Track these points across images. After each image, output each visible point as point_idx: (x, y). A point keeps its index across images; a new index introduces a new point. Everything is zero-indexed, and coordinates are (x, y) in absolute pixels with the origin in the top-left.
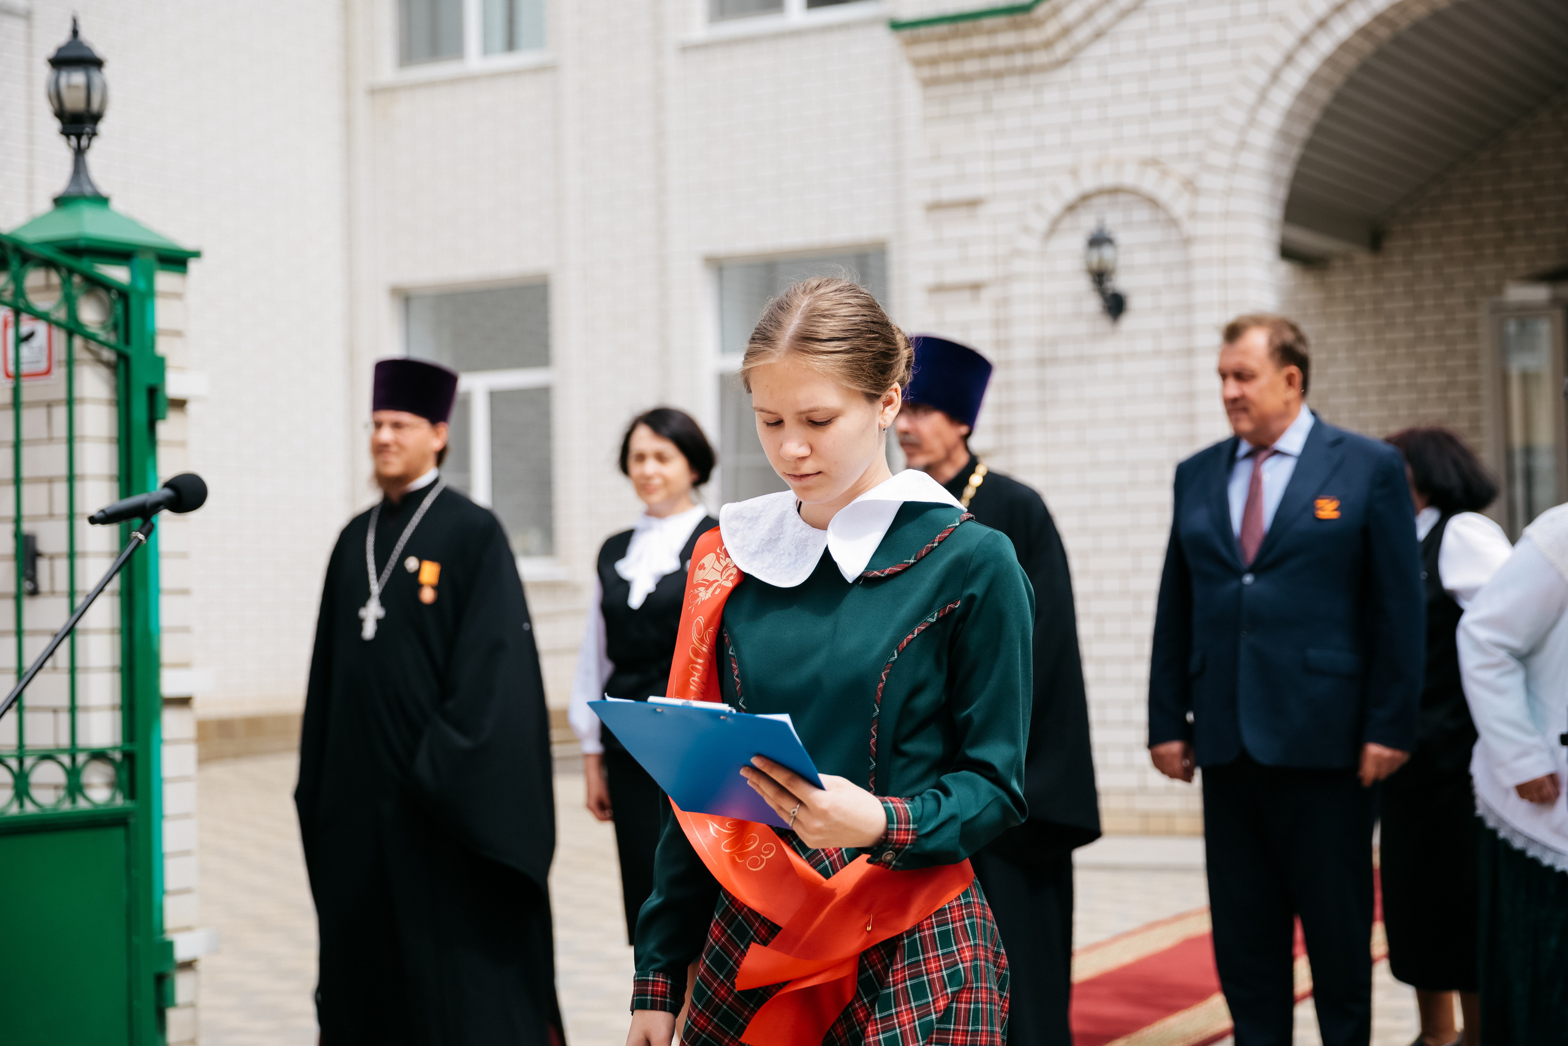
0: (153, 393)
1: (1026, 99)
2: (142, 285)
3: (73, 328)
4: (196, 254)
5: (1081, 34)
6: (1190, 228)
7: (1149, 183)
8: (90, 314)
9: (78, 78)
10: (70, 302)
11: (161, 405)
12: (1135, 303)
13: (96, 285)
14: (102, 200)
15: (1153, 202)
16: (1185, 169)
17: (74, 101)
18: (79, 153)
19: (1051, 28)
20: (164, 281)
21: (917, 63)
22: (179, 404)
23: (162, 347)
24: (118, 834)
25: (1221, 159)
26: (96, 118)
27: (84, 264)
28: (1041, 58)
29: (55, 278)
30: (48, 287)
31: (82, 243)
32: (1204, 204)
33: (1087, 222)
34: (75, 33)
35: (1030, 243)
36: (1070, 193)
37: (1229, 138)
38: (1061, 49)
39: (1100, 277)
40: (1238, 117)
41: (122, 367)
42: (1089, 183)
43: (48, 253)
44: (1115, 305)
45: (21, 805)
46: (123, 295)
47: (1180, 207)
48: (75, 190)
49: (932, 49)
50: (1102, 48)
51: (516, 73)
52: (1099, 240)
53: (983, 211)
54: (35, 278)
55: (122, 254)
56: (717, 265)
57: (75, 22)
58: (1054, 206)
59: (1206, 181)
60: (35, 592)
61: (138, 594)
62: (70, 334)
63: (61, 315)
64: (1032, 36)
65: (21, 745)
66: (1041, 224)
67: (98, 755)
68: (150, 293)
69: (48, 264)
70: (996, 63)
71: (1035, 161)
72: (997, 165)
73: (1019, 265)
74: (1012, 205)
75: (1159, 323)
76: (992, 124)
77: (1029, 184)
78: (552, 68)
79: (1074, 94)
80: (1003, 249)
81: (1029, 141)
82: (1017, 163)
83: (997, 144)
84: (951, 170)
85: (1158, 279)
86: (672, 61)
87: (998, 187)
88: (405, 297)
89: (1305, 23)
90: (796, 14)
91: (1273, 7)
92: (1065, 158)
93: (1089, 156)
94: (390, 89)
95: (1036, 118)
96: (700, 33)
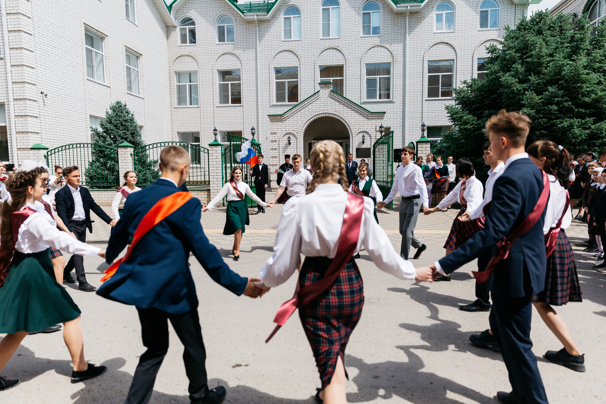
1: (281, 123)
5: (286, 118)
6: (297, 137)
7: (293, 132)
12: (291, 143)
15: (294, 134)
16: (297, 131)
17: (253, 132)
18: (253, 136)
19: (284, 117)
21: (270, 119)
25: (300, 131)
32: (298, 135)
33: (288, 136)
34: (253, 127)
35: (281, 137)
36: (286, 133)
37: (301, 129)
38: (284, 119)
39: (289, 141)
40: (302, 127)
44: (290, 144)
47: (296, 135)
49: (272, 118)
50: (289, 119)
51: (192, 108)
52: (289, 138)
53: (277, 134)
58: (284, 134)
59: (299, 133)
64: (282, 118)
66: (283, 136)
70: (278, 120)
71: (282, 130)
72: (278, 130)
73: (280, 139)
74: (280, 134)
75: (294, 145)
76: (277, 126)
77: (281, 132)
78: (200, 107)
79: (286, 123)
80: (279, 138)
81: (281, 128)
82: (280, 130)
83: (278, 128)
84: (273, 130)
85: (294, 141)
86: (215, 108)
87: (278, 132)
88: (178, 133)
89: (308, 119)
90: (230, 104)
91: (305, 117)
92: (285, 129)
93: (287, 129)
94: (177, 108)
95: (282, 126)
96: (218, 105)
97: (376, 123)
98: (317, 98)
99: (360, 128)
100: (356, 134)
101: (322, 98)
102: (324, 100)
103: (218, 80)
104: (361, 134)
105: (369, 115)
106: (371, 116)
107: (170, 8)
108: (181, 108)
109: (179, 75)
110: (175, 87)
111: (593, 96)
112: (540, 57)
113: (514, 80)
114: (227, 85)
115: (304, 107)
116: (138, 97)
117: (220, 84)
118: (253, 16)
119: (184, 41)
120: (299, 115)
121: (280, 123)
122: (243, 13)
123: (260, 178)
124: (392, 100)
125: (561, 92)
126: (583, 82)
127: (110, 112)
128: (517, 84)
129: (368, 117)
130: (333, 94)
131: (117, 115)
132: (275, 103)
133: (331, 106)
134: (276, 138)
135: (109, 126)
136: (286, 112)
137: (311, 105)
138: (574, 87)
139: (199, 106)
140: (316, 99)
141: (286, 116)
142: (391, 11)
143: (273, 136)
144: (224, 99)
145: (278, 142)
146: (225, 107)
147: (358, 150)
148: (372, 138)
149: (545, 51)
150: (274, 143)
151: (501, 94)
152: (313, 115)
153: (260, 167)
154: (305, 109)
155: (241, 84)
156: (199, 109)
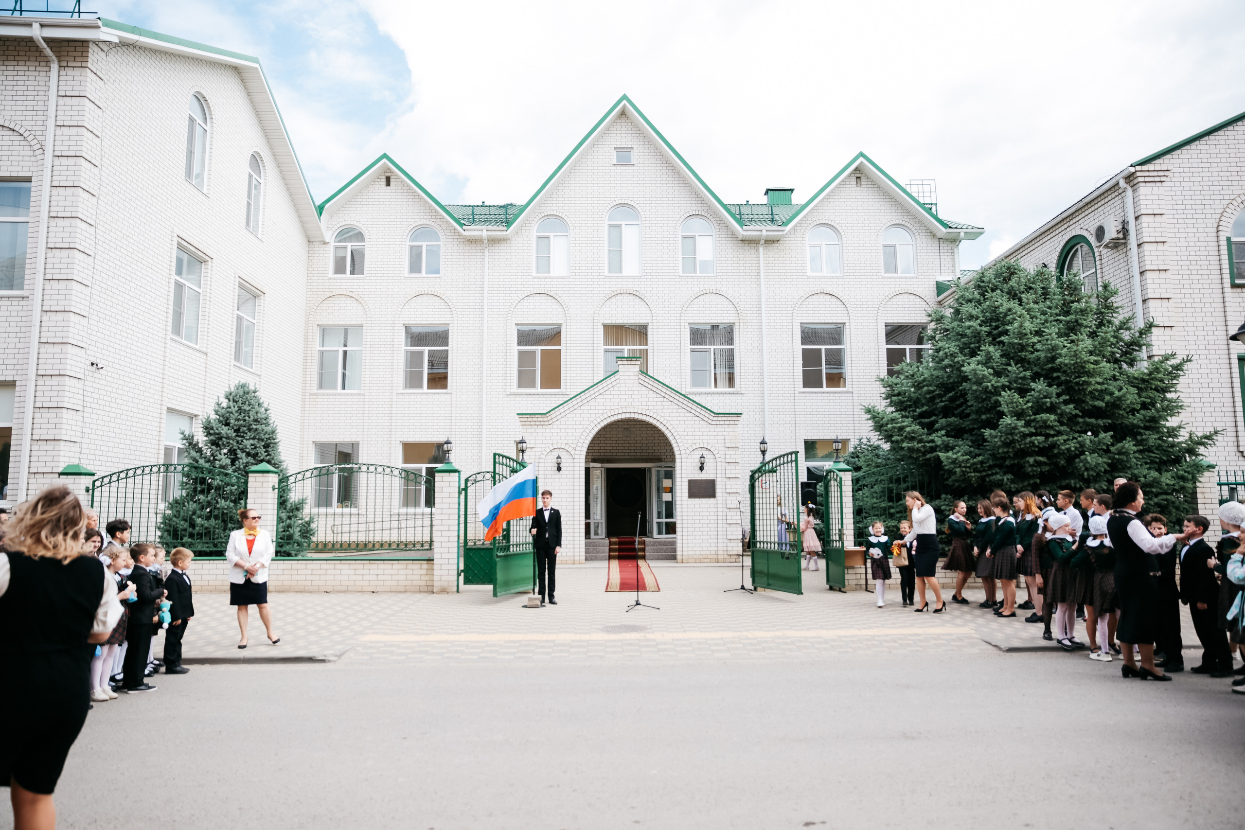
1: (544, 430)
5: (554, 420)
6: (574, 456)
7: (567, 447)
12: (563, 468)
15: (568, 451)
16: (574, 446)
19: (549, 418)
25: (580, 445)
28: (546, 423)
32: (577, 452)
33: (556, 454)
35: (543, 456)
36: (551, 448)
37: (582, 441)
38: (550, 422)
39: (559, 464)
42: (555, 447)
44: (559, 469)
47: (572, 453)
49: (526, 419)
50: (558, 423)
51: (346, 394)
52: (559, 457)
53: (534, 450)
58: (548, 450)
59: (577, 448)
64: (545, 419)
66: (545, 453)
70: (537, 423)
71: (545, 442)
72: (537, 442)
73: (541, 460)
74: (540, 449)
75: (567, 472)
76: (536, 434)
77: (543, 445)
78: (363, 395)
79: (552, 430)
80: (538, 457)
81: (543, 438)
82: (541, 442)
83: (537, 438)
85: (567, 465)
86: (394, 396)
87: (537, 445)
88: (315, 443)
89: (596, 423)
90: (425, 389)
91: (590, 419)
92: (551, 442)
93: (555, 441)
94: (315, 394)
95: (545, 434)
96: (402, 391)
97: (724, 434)
98: (614, 384)
99: (695, 441)
100: (688, 452)
101: (623, 385)
102: (626, 389)
103: (403, 343)
104: (696, 452)
105: (711, 418)
106: (715, 419)
107: (320, 209)
108: (323, 394)
109: (324, 331)
110: (316, 355)
111: (1107, 398)
112: (1022, 335)
113: (987, 372)
114: (421, 353)
115: (589, 399)
117: (407, 352)
118: (482, 231)
119: (339, 268)
120: (578, 415)
121: (540, 429)
122: (461, 225)
123: (547, 535)
124: (739, 390)
125: (1054, 390)
126: (1089, 374)
127: (225, 403)
128: (991, 377)
129: (710, 422)
130: (643, 378)
131: (240, 408)
132: (515, 389)
133: (641, 400)
134: (533, 457)
135: (224, 430)
136: (553, 409)
137: (601, 396)
138: (1077, 383)
139: (362, 392)
140: (611, 386)
141: (553, 416)
142: (733, 234)
144: (413, 381)
146: (414, 394)
147: (691, 483)
148: (718, 460)
149: (1028, 326)
151: (964, 394)
152: (606, 416)
153: (547, 515)
154: (590, 404)
155: (450, 352)
156: (361, 397)
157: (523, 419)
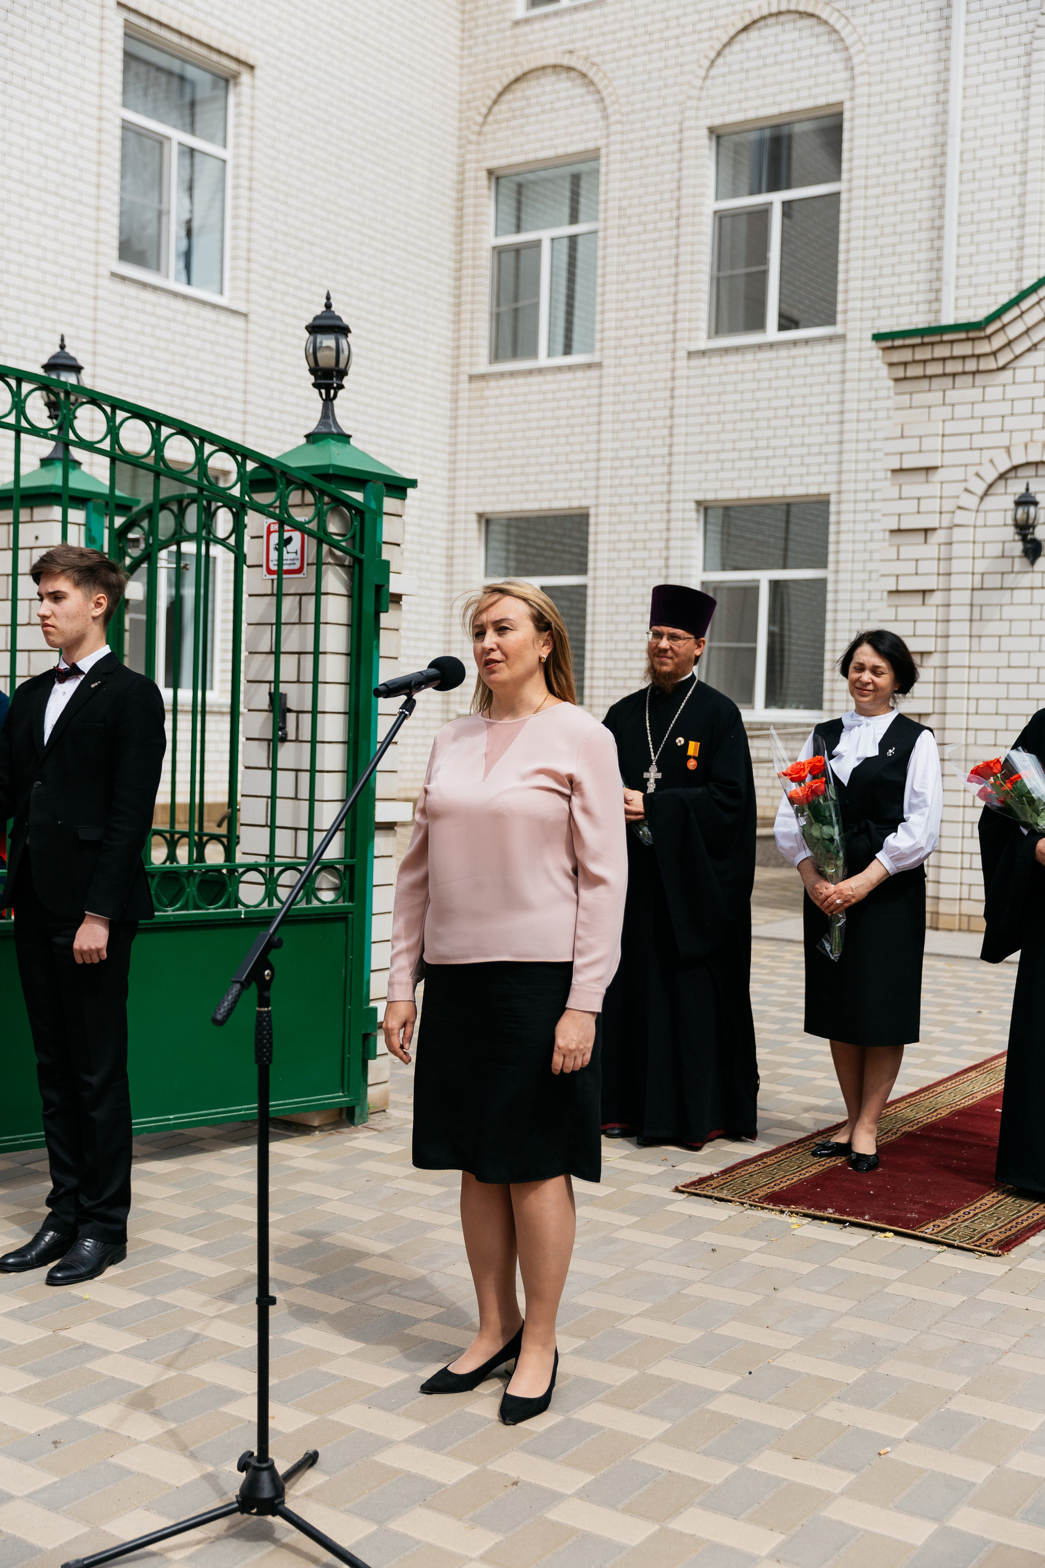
0: (380, 588)
1: (975, 394)
2: (373, 505)
3: (322, 537)
4: (413, 483)
5: (1019, 347)
8: (334, 527)
9: (329, 341)
10: (320, 516)
11: (384, 599)
13: (340, 502)
14: (345, 438)
17: (326, 359)
18: (328, 401)
19: (998, 341)
20: (389, 504)
21: (891, 365)
22: (397, 599)
23: (387, 553)
24: (341, 926)
26: (343, 373)
27: (331, 488)
28: (985, 364)
29: (309, 498)
30: (303, 505)
31: (331, 472)
33: (1017, 488)
34: (328, 306)
35: (971, 502)
36: (1004, 465)
38: (1003, 359)
39: (1024, 528)
41: (357, 567)
42: (1019, 459)
43: (306, 477)
44: (1034, 549)
45: (271, 904)
46: (359, 512)
48: (324, 430)
49: (905, 355)
51: (570, 368)
52: (1026, 501)
53: (936, 476)
54: (294, 497)
55: (359, 480)
56: (704, 507)
57: (328, 298)
58: (991, 475)
60: (284, 739)
61: (362, 744)
62: (320, 542)
63: (313, 526)
64: (983, 347)
65: (271, 856)
66: (981, 488)
67: (329, 867)
68: (379, 513)
69: (304, 486)
70: (952, 367)
71: (978, 441)
72: (949, 443)
73: (961, 517)
74: (959, 473)
76: (946, 412)
77: (974, 457)
78: (599, 365)
79: (1011, 391)
80: (948, 505)
81: (975, 426)
82: (964, 442)
83: (950, 427)
84: (913, 445)
86: (682, 363)
87: (949, 458)
88: (486, 521)
90: (772, 332)
92: (1003, 439)
93: (1020, 438)
94: (482, 377)
95: (980, 409)
96: (703, 343)
103: (711, 191)
108: (502, 375)
109: (511, 186)
110: (486, 261)
114: (762, 215)
116: (214, 306)
117: (720, 216)
121: (962, 392)
134: (935, 505)
136: (1015, 302)
139: (596, 358)
141: (1013, 331)
143: (910, 490)
144: (736, 307)
145: (938, 537)
146: (737, 349)
150: (913, 548)
155: (844, 197)
156: (594, 373)
157: (897, 356)
